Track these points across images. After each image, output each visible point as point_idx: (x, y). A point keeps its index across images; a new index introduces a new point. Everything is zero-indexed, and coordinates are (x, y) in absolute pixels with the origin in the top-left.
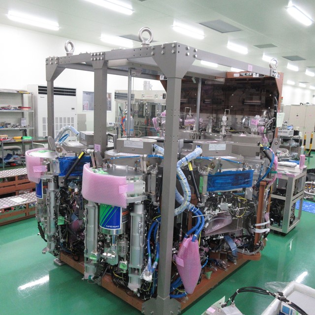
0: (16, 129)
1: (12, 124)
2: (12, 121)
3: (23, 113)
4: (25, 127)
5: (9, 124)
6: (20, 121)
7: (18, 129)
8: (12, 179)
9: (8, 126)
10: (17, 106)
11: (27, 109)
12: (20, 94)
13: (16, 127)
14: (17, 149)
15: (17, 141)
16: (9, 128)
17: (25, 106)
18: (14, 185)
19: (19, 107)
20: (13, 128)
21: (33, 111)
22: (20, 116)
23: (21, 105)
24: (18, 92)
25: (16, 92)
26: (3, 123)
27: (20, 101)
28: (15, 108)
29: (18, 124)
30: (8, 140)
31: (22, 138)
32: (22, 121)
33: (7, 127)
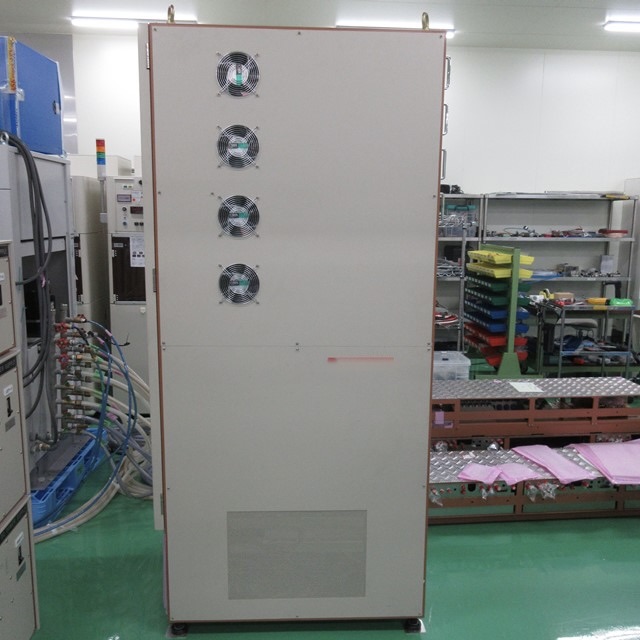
0: (589, 279)
1: (581, 268)
2: (580, 261)
3: (607, 244)
4: (609, 276)
5: (575, 269)
6: (598, 263)
7: (594, 279)
8: (585, 402)
9: (573, 272)
10: (596, 229)
11: (619, 235)
12: (608, 201)
13: (590, 274)
14: (588, 326)
15: (596, 308)
16: (575, 277)
17: (613, 228)
18: (590, 419)
19: (601, 231)
20: (582, 279)
21: (633, 240)
22: (600, 252)
23: (604, 227)
24: (604, 196)
25: (598, 197)
26: (562, 266)
27: (604, 216)
28: (593, 234)
29: (594, 270)
30: (576, 306)
31: (608, 303)
32: (603, 263)
33: (569, 275)
